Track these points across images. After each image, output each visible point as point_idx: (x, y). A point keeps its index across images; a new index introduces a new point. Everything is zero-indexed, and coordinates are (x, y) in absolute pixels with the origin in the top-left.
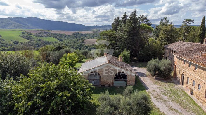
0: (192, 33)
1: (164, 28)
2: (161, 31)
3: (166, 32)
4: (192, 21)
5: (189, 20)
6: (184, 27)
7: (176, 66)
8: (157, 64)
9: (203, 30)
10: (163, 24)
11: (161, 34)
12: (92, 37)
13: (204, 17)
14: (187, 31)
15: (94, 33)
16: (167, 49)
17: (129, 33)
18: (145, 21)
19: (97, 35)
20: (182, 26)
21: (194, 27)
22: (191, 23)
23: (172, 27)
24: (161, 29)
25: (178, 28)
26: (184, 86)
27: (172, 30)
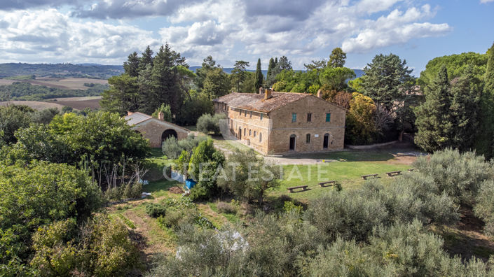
0: (247, 82)
1: (209, 74)
2: (207, 79)
3: (215, 79)
4: (246, 63)
5: (243, 63)
6: (237, 73)
7: (232, 121)
8: (210, 119)
9: (259, 77)
10: (208, 67)
11: (207, 83)
12: (13, 95)
13: (259, 60)
14: (241, 79)
15: (17, 83)
16: (218, 103)
17: (161, 80)
18: (178, 61)
19: (28, 89)
20: (234, 71)
21: (250, 72)
22: (246, 66)
23: (221, 72)
24: (205, 76)
25: (229, 74)
26: (242, 140)
27: (222, 76)
